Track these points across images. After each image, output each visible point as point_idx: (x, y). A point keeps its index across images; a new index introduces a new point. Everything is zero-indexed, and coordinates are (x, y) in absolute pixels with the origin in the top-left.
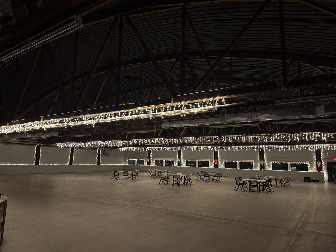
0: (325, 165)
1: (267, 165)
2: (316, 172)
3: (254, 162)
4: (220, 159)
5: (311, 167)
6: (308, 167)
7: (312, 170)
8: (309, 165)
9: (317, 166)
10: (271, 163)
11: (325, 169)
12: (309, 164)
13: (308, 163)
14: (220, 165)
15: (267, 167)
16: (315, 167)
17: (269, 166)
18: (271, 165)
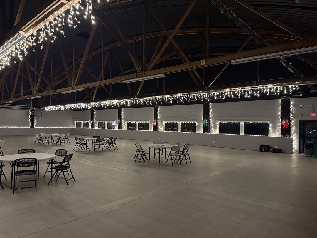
0: (295, 125)
1: (213, 126)
2: (280, 136)
3: (197, 122)
4: (160, 119)
5: (274, 128)
6: (270, 128)
7: (274, 133)
8: (271, 125)
9: (282, 126)
10: (218, 123)
11: (294, 132)
12: (271, 123)
13: (269, 123)
14: (159, 127)
15: (212, 129)
16: (279, 129)
17: (215, 127)
18: (218, 126)
